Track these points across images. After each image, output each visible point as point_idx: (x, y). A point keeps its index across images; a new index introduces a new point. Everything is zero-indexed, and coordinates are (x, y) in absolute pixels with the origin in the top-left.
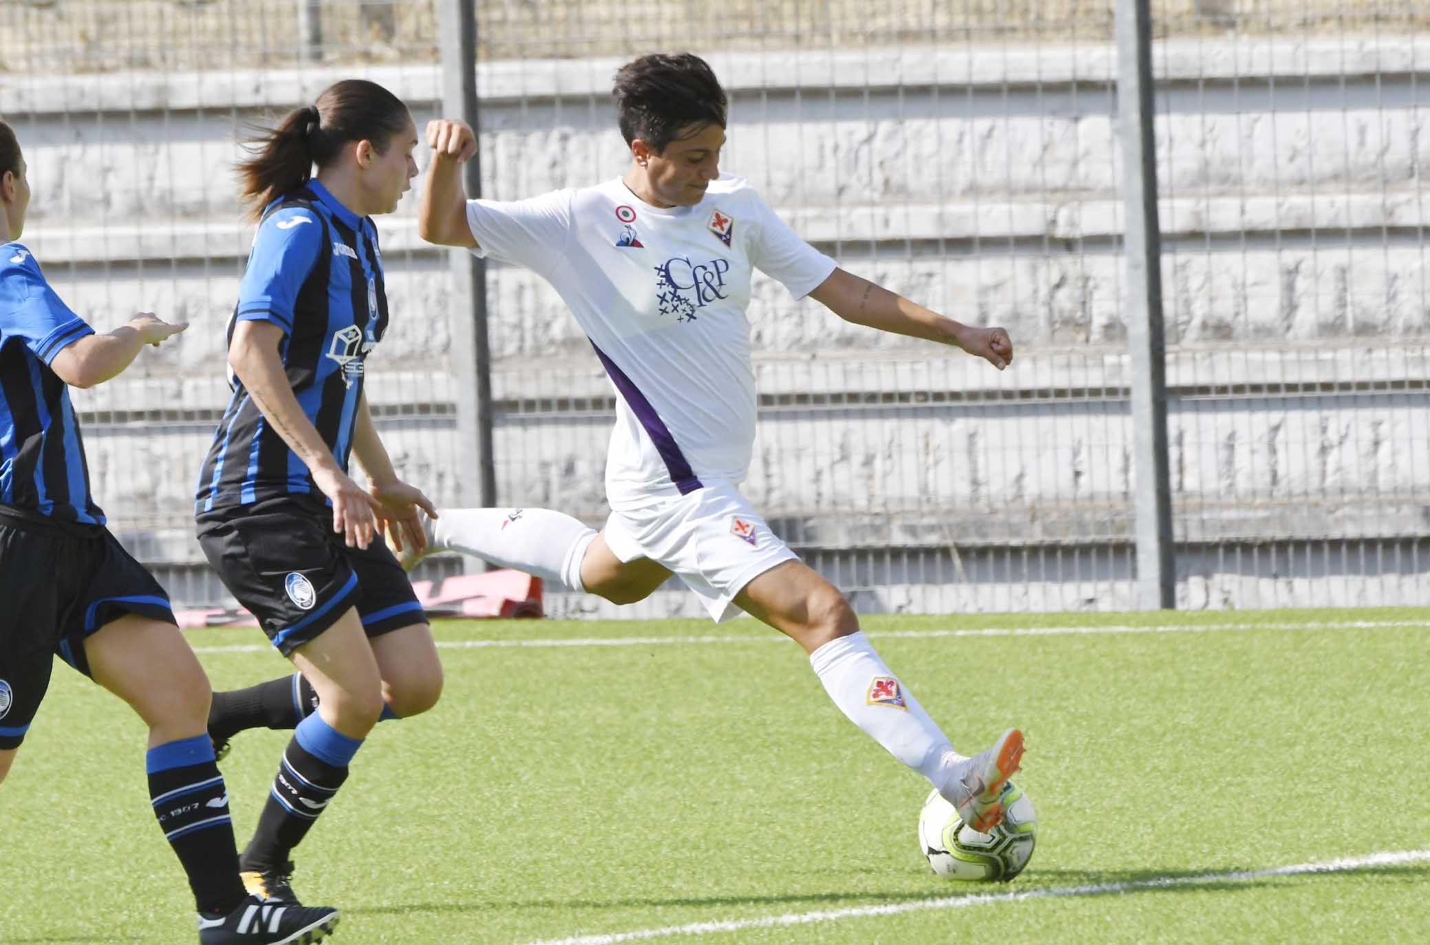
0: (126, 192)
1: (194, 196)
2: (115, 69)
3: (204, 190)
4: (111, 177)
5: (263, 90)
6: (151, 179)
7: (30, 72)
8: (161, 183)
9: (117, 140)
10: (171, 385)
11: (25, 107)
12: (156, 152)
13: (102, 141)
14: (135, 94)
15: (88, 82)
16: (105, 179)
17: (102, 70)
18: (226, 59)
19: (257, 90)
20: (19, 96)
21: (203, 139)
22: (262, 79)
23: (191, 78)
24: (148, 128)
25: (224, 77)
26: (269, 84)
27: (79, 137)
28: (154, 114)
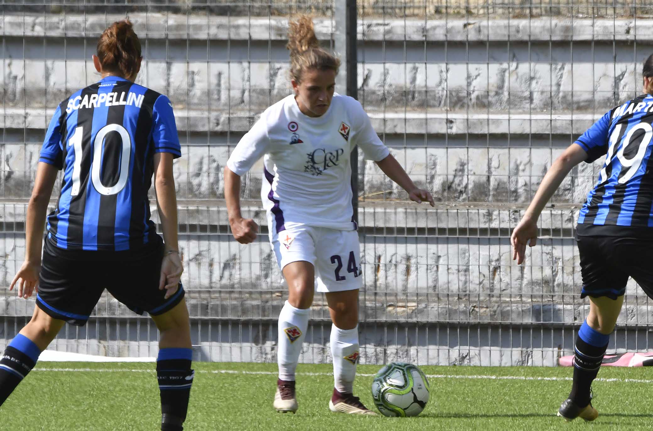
0: (542, 92)
1: (587, 96)
2: (539, 16)
3: (593, 92)
4: (534, 82)
5: (632, 32)
6: (559, 85)
7: (487, 16)
8: (565, 87)
9: (538, 61)
10: (567, 213)
11: (482, 37)
12: (563, 68)
13: (531, 60)
14: (551, 31)
15: (523, 23)
16: (530, 85)
17: (532, 16)
18: (610, 11)
19: (628, 32)
20: (479, 30)
21: (594, 61)
22: (632, 25)
23: (588, 22)
24: (558, 53)
25: (609, 23)
26: (635, 28)
27: (514, 58)
28: (563, 44)
